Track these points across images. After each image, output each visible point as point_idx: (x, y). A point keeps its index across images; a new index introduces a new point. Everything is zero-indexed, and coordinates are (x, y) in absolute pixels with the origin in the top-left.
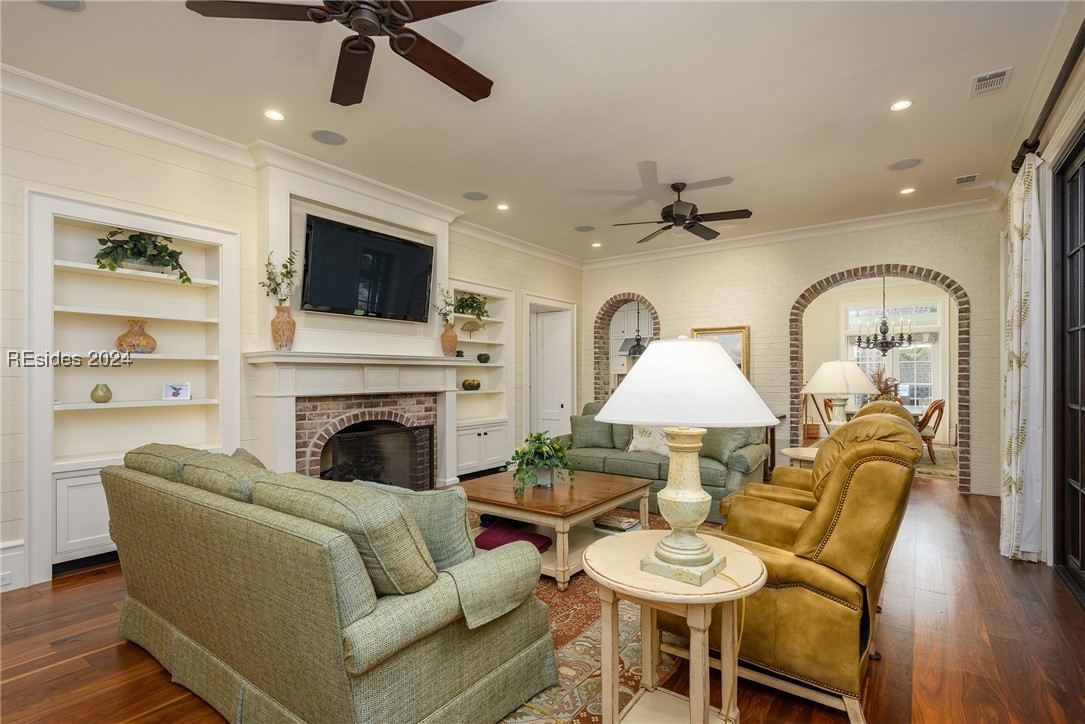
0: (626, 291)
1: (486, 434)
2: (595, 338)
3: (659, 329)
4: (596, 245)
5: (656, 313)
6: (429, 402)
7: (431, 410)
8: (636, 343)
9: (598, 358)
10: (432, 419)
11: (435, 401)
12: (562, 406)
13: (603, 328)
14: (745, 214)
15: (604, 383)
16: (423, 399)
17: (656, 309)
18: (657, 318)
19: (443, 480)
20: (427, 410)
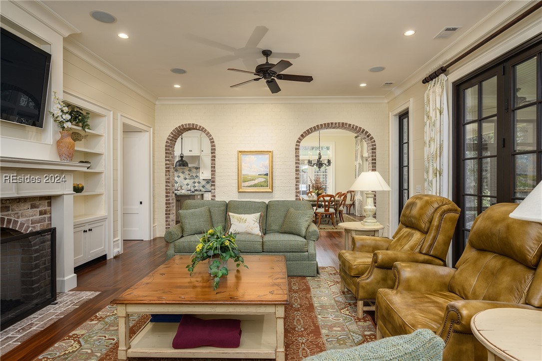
0: (191, 122)
1: (90, 230)
2: (166, 153)
3: (215, 149)
4: (177, 86)
5: (213, 139)
6: (44, 207)
7: (45, 213)
8: (180, 159)
9: (169, 168)
10: (47, 222)
11: (50, 205)
12: (141, 203)
13: (171, 147)
14: (308, 79)
15: (172, 185)
16: (37, 203)
17: (213, 136)
18: (213, 142)
19: (61, 279)
20: (41, 213)
